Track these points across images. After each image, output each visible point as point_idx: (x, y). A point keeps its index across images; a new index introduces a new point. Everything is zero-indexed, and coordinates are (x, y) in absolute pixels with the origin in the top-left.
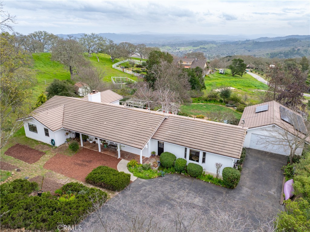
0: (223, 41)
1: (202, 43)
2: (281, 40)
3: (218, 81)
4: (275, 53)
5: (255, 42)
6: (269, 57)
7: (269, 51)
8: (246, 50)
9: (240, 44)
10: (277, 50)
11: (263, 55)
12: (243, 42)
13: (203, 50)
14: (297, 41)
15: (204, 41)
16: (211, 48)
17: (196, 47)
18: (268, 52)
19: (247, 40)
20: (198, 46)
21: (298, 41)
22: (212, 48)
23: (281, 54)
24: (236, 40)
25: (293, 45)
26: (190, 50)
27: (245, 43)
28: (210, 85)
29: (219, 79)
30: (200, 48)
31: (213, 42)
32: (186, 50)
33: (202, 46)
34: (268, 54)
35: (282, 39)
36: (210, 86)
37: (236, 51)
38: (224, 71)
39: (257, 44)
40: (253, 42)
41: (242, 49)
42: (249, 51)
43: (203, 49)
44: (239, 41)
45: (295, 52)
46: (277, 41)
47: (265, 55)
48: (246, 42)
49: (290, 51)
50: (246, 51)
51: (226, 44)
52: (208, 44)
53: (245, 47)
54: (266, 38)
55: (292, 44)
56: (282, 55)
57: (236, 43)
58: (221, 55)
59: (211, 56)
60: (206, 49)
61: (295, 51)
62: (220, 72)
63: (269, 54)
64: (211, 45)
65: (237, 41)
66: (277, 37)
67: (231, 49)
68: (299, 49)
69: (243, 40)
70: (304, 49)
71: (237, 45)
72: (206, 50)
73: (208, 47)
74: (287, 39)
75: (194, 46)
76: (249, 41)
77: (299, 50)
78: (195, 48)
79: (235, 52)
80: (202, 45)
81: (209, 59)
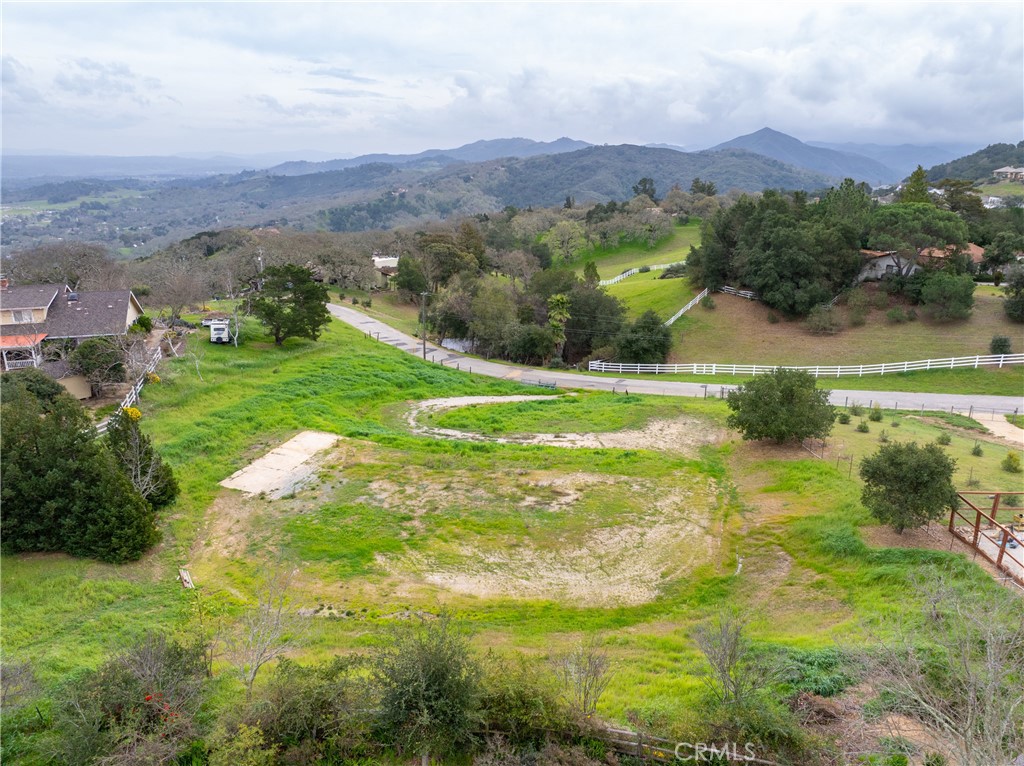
0: (165, 179)
1: (84, 186)
2: (346, 169)
3: (221, 403)
4: (342, 210)
5: (274, 177)
6: (329, 221)
7: (323, 203)
8: (252, 203)
9: (227, 185)
10: (345, 199)
11: (309, 217)
12: (232, 177)
13: (96, 212)
14: (390, 171)
15: (91, 180)
16: (125, 203)
17: (65, 201)
18: (319, 208)
19: (245, 173)
20: (73, 199)
21: (393, 172)
22: (130, 204)
23: (360, 210)
24: (210, 173)
25: (384, 183)
26: (41, 216)
27: (243, 182)
28: (191, 445)
29: (225, 380)
30: (83, 205)
31: (129, 184)
32: (24, 214)
33: (88, 200)
34: (322, 213)
35: (350, 166)
36: (198, 452)
37: (220, 210)
39: (283, 182)
40: (268, 177)
41: (237, 200)
42: (262, 206)
43: (94, 208)
44: (221, 175)
45: (396, 203)
46: (338, 174)
47: (316, 218)
48: (245, 179)
49: (381, 201)
50: (253, 208)
51: (179, 188)
52: (110, 191)
53: (244, 195)
54: (302, 163)
55: (381, 180)
56: (363, 213)
57: (213, 184)
58: (168, 228)
59: (133, 233)
60: (106, 207)
61: (394, 199)
62: (214, 336)
63: (327, 212)
64: (126, 194)
65: (213, 177)
66: (333, 159)
67: (200, 204)
68: (404, 193)
69: (234, 173)
70: (417, 193)
71: (215, 187)
72: (106, 213)
73: (114, 200)
74: (362, 167)
75: (55, 201)
76: (253, 173)
77: (402, 196)
78: (62, 207)
79: (215, 215)
80: (87, 194)
81: (126, 243)
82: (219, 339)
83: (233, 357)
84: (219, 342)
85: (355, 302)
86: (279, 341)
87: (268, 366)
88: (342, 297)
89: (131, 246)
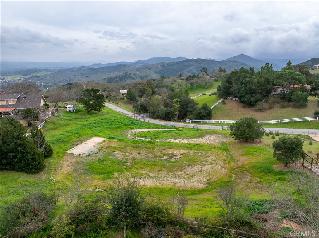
0: (57, 69)
1: (33, 71)
2: (113, 66)
4: (111, 78)
5: (91, 68)
6: (107, 81)
7: (105, 76)
8: (83, 76)
9: (76, 71)
10: (112, 75)
11: (101, 80)
12: (78, 68)
13: (36, 78)
14: (126, 67)
15: (35, 69)
16: (45, 76)
17: (27, 75)
18: (104, 77)
19: (82, 67)
20: (29, 74)
21: (127, 67)
22: (47, 76)
23: (116, 78)
24: (71, 67)
25: (124, 70)
26: (19, 80)
27: (81, 70)
30: (32, 76)
31: (46, 70)
32: (14, 79)
33: (34, 75)
34: (105, 79)
35: (114, 65)
37: (74, 78)
38: (73, 107)
39: (93, 70)
40: (89, 68)
41: (79, 75)
42: (87, 77)
43: (36, 77)
44: (74, 67)
45: (128, 76)
46: (110, 67)
47: (103, 80)
48: (82, 69)
49: (123, 75)
50: (84, 77)
51: (61, 71)
52: (41, 72)
53: (81, 74)
54: (99, 64)
55: (123, 69)
56: (118, 79)
57: (72, 70)
58: (58, 83)
59: (47, 84)
60: (39, 77)
61: (127, 75)
62: (68, 110)
63: (106, 79)
64: (45, 73)
65: (72, 68)
66: (109, 63)
67: (68, 76)
68: (130, 73)
69: (78, 67)
70: (134, 73)
71: (73, 71)
72: (39, 79)
73: (41, 75)
74: (118, 65)
75: (24, 75)
76: (84, 67)
77: (130, 74)
78: (26, 77)
79: (72, 79)
80: (34, 73)
81: (45, 87)
82: (70, 111)
83: (74, 116)
84: (70, 112)
85: (113, 103)
86: (88, 112)
87: (84, 119)
88: (109, 101)
89: (46, 88)
